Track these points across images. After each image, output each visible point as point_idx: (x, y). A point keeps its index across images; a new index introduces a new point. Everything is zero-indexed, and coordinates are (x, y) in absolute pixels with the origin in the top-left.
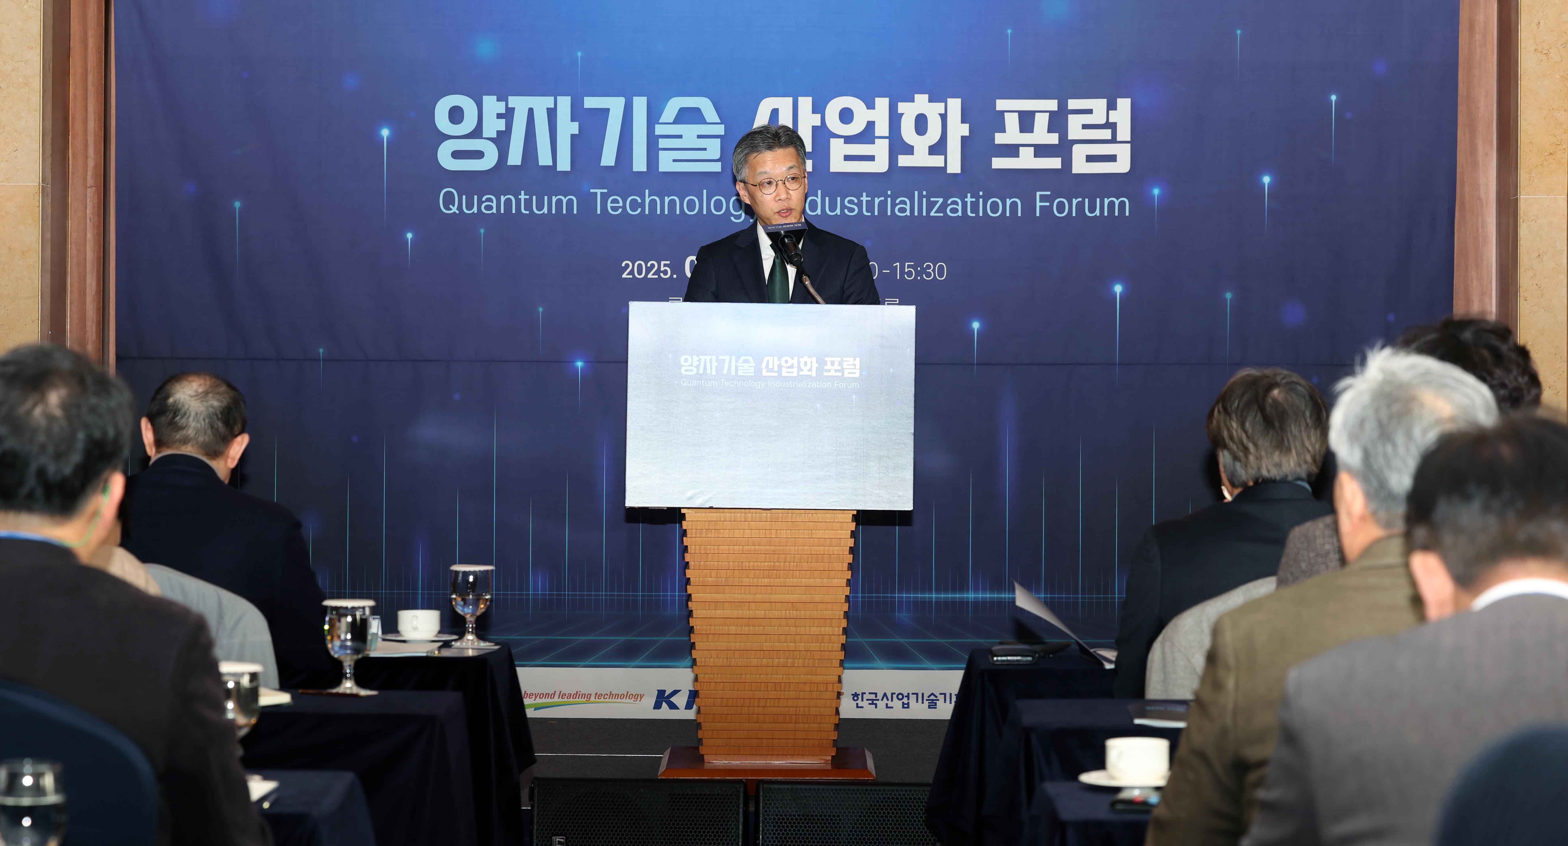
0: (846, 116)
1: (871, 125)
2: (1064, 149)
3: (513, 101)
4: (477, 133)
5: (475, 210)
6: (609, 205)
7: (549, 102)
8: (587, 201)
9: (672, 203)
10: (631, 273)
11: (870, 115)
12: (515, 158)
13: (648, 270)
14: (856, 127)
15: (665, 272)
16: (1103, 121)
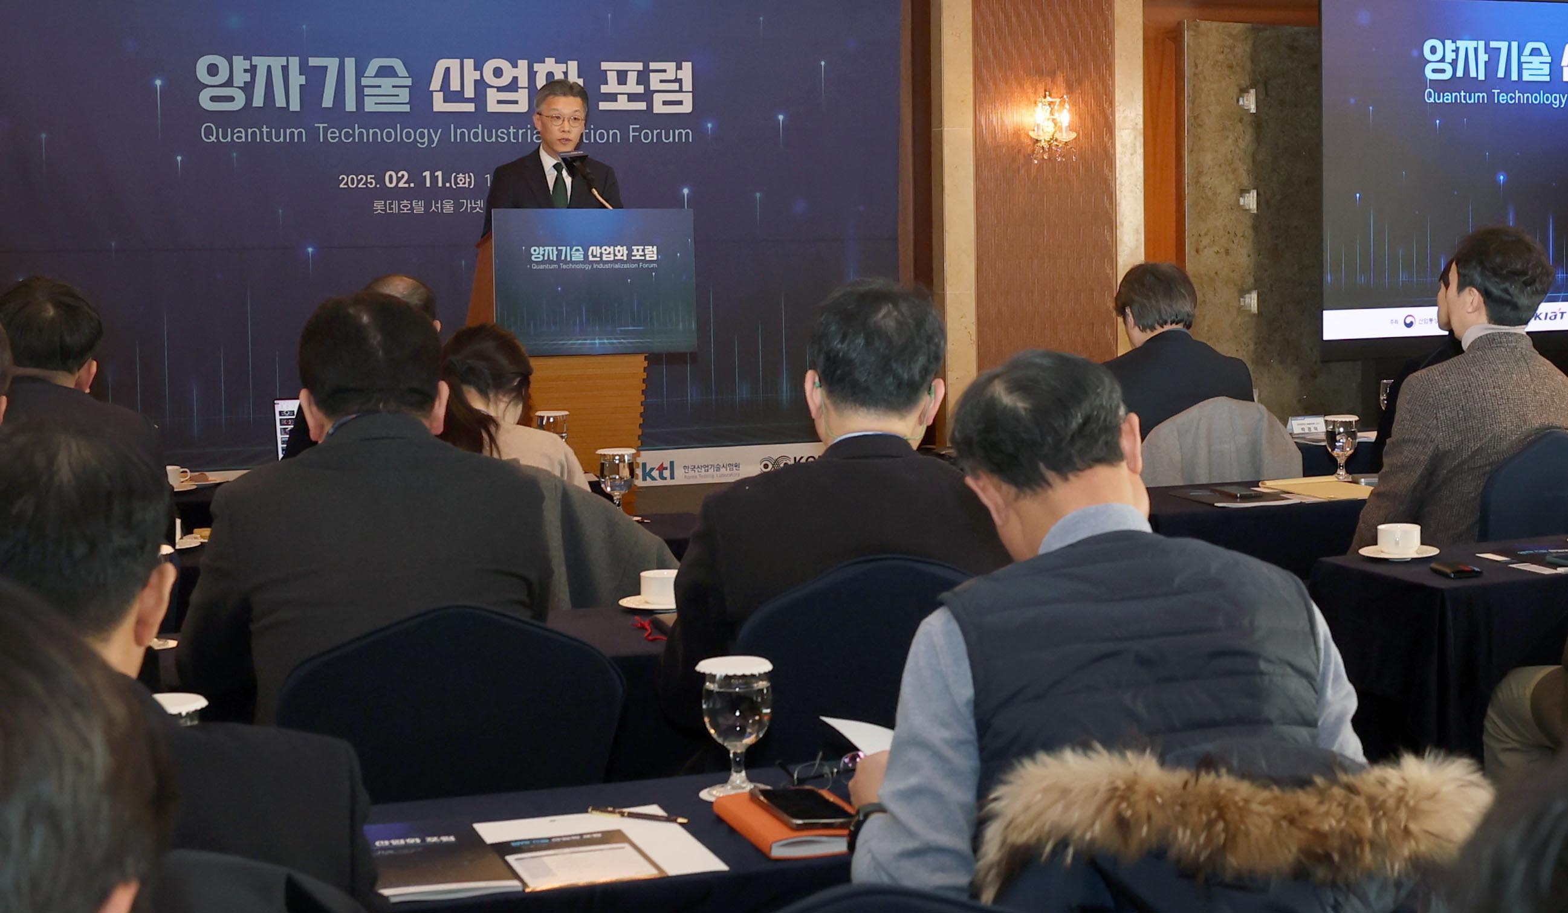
0: (498, 73)
1: (515, 79)
2: (647, 96)
3: (256, 60)
4: (229, 83)
5: (229, 139)
6: (329, 135)
7: (283, 61)
8: (313, 133)
9: (375, 134)
10: (347, 183)
11: (515, 72)
12: (258, 101)
13: (359, 182)
14: (505, 81)
15: (371, 183)
16: (673, 78)
